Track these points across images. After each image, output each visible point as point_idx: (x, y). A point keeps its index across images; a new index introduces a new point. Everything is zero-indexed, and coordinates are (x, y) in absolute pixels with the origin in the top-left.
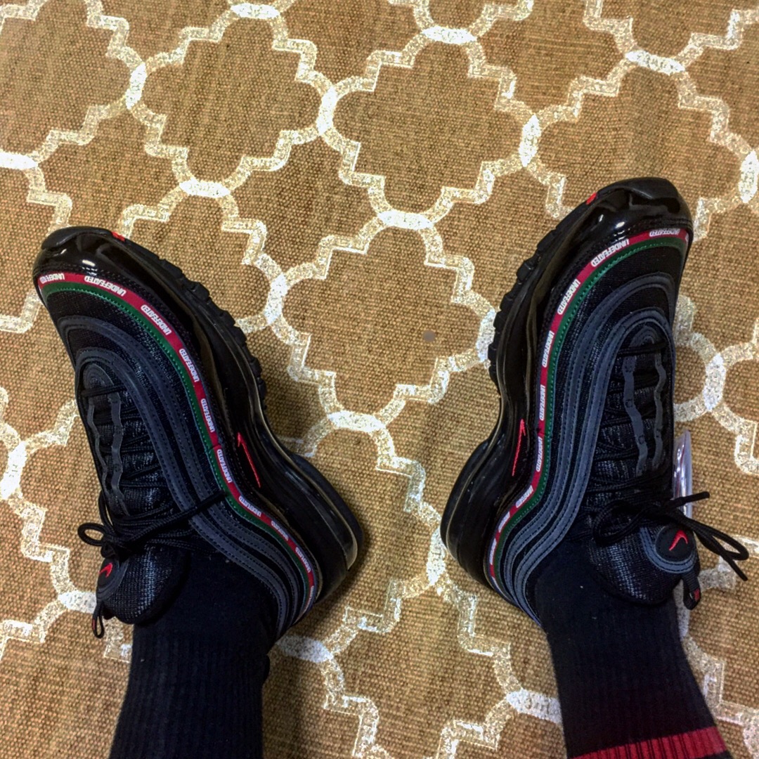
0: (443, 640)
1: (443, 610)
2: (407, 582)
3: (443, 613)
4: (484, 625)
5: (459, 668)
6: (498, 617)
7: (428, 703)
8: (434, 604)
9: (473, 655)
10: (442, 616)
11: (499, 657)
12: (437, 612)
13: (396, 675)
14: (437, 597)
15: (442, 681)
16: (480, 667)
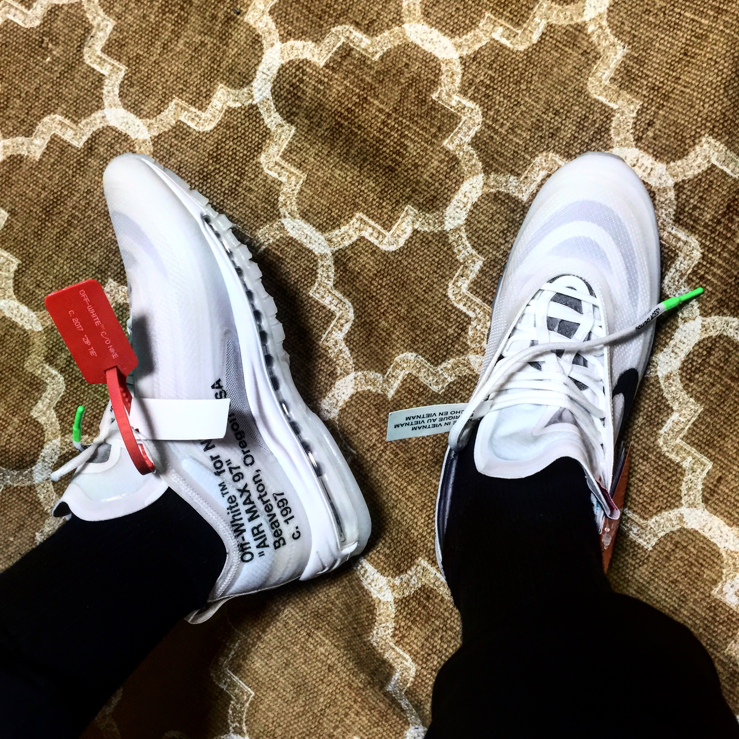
0: (573, 76)
1: (585, 48)
2: (560, 7)
3: (585, 51)
4: (622, 77)
5: (577, 108)
6: (640, 74)
7: (533, 130)
8: (580, 39)
9: (597, 101)
10: (582, 54)
11: (623, 112)
12: (579, 48)
13: (512, 94)
14: (586, 34)
15: (555, 114)
16: (598, 115)
